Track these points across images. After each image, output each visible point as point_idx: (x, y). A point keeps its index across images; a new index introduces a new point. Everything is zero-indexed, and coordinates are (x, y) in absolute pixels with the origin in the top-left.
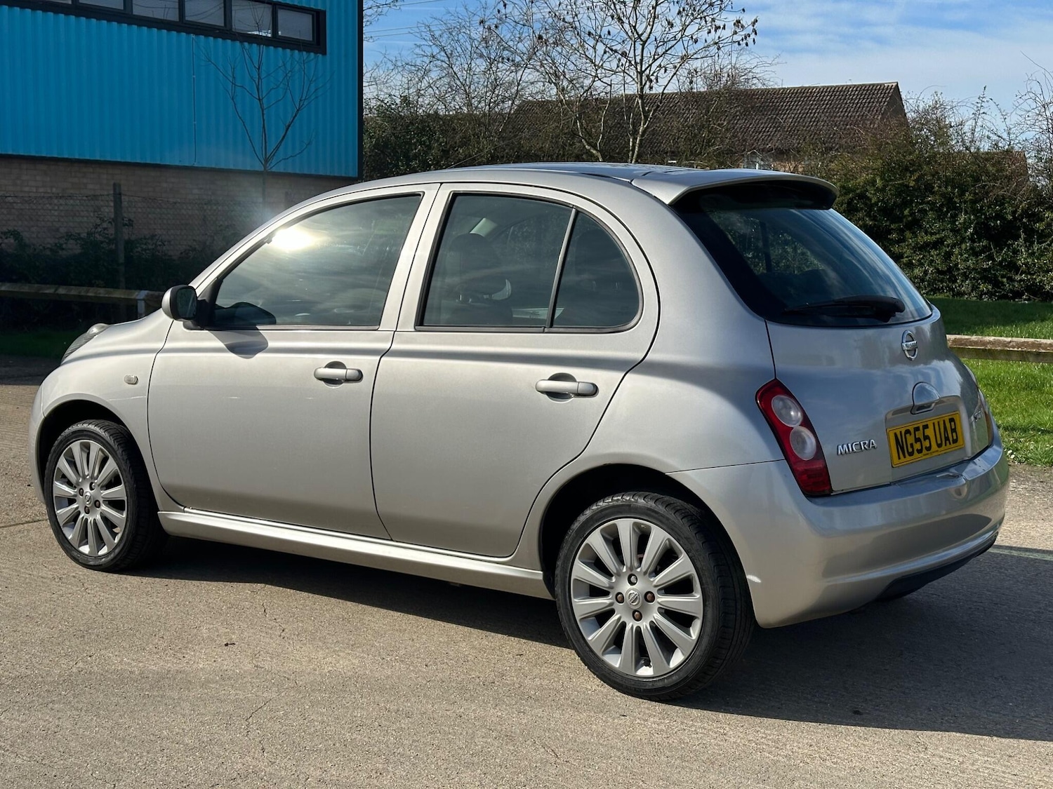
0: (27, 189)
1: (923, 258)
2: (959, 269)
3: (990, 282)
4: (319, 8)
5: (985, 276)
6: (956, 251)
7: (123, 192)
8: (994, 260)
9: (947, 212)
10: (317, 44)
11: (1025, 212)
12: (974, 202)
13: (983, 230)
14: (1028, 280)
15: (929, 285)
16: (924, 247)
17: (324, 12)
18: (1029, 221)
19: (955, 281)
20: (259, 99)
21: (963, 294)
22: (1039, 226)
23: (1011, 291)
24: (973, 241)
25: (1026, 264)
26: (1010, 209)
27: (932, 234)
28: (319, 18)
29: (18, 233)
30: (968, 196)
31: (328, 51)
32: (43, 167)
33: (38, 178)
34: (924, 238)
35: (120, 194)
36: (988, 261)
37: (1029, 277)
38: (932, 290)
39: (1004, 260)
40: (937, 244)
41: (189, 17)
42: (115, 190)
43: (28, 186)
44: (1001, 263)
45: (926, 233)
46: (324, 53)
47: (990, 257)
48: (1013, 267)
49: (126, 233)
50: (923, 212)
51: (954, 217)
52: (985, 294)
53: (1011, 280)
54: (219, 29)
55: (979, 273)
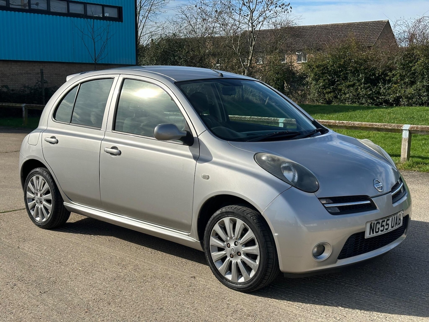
0: (14, 71)
1: (348, 91)
2: (361, 95)
3: (372, 99)
4: (120, 6)
5: (370, 97)
6: (359, 88)
7: (44, 72)
8: (372, 91)
9: (356, 73)
10: (120, 18)
11: (382, 73)
12: (365, 69)
13: (368, 80)
14: (385, 98)
15: (351, 101)
16: (349, 87)
17: (122, 7)
18: (384, 76)
19: (360, 99)
20: (93, 39)
21: (363, 104)
22: (387, 78)
23: (379, 102)
24: (365, 84)
25: (383, 92)
26: (377, 72)
27: (351, 82)
28: (120, 10)
29: (7, 86)
30: (362, 67)
31: (123, 21)
32: (20, 64)
33: (18, 67)
34: (348, 83)
35: (43, 72)
36: (370, 91)
37: (384, 97)
38: (352, 102)
39: (376, 91)
40: (353, 85)
41: (71, 11)
42: (41, 71)
43: (14, 70)
44: (375, 92)
45: (349, 81)
46: (122, 21)
47: (371, 90)
48: (379, 93)
49: (45, 85)
50: (347, 73)
51: (359, 75)
52: (370, 104)
53: (378, 98)
54: (82, 15)
55: (367, 96)
